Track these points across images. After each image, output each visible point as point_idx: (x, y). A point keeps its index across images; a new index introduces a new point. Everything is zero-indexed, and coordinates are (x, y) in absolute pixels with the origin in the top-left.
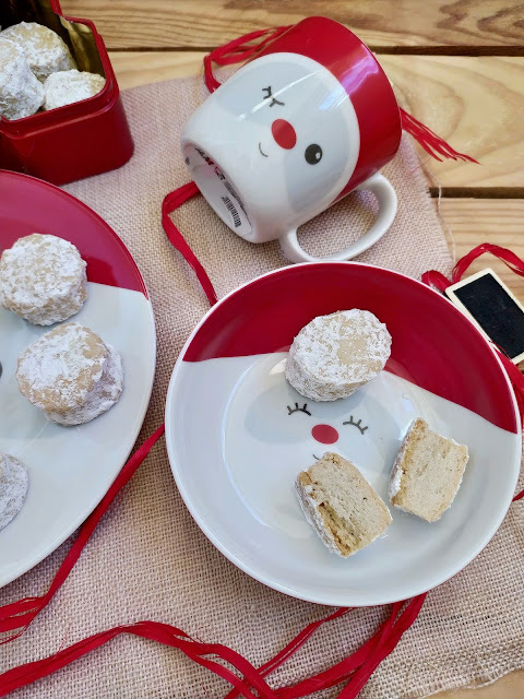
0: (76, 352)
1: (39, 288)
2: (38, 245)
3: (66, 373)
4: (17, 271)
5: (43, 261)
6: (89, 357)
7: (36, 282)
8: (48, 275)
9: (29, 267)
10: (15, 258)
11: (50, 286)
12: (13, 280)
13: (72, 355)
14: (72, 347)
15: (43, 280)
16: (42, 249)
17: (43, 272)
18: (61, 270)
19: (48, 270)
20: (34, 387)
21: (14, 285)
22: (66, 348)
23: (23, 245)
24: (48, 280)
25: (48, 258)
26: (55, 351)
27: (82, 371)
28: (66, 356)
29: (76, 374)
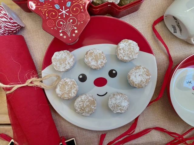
0: (144, 74)
1: (131, 56)
2: (128, 43)
3: (143, 80)
4: (124, 51)
5: (131, 49)
6: (148, 76)
7: (130, 55)
8: (133, 53)
9: (128, 51)
10: (122, 47)
11: (134, 56)
12: (124, 54)
13: (144, 75)
14: (143, 73)
15: (132, 54)
16: (129, 44)
17: (132, 52)
18: (135, 51)
19: (133, 51)
20: (135, 83)
21: (124, 55)
22: (141, 73)
23: (124, 43)
24: (133, 54)
25: (132, 48)
26: (139, 74)
27: (147, 79)
28: (142, 75)
29: (145, 80)
